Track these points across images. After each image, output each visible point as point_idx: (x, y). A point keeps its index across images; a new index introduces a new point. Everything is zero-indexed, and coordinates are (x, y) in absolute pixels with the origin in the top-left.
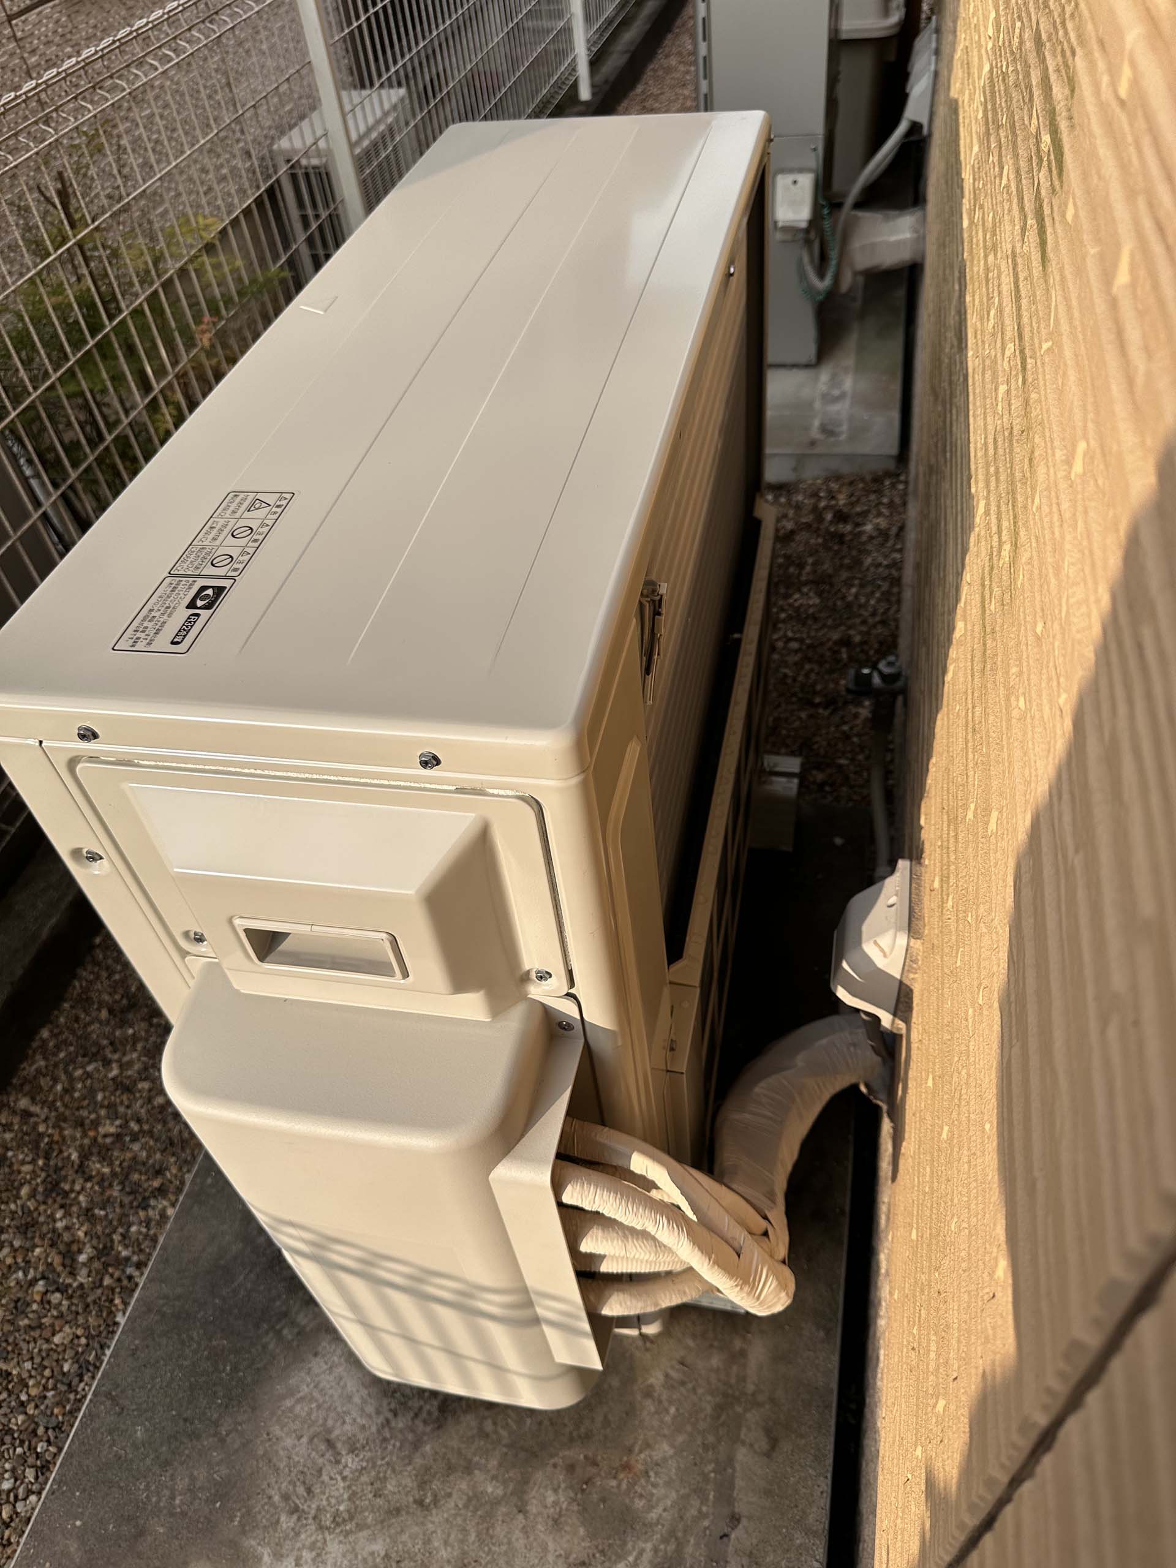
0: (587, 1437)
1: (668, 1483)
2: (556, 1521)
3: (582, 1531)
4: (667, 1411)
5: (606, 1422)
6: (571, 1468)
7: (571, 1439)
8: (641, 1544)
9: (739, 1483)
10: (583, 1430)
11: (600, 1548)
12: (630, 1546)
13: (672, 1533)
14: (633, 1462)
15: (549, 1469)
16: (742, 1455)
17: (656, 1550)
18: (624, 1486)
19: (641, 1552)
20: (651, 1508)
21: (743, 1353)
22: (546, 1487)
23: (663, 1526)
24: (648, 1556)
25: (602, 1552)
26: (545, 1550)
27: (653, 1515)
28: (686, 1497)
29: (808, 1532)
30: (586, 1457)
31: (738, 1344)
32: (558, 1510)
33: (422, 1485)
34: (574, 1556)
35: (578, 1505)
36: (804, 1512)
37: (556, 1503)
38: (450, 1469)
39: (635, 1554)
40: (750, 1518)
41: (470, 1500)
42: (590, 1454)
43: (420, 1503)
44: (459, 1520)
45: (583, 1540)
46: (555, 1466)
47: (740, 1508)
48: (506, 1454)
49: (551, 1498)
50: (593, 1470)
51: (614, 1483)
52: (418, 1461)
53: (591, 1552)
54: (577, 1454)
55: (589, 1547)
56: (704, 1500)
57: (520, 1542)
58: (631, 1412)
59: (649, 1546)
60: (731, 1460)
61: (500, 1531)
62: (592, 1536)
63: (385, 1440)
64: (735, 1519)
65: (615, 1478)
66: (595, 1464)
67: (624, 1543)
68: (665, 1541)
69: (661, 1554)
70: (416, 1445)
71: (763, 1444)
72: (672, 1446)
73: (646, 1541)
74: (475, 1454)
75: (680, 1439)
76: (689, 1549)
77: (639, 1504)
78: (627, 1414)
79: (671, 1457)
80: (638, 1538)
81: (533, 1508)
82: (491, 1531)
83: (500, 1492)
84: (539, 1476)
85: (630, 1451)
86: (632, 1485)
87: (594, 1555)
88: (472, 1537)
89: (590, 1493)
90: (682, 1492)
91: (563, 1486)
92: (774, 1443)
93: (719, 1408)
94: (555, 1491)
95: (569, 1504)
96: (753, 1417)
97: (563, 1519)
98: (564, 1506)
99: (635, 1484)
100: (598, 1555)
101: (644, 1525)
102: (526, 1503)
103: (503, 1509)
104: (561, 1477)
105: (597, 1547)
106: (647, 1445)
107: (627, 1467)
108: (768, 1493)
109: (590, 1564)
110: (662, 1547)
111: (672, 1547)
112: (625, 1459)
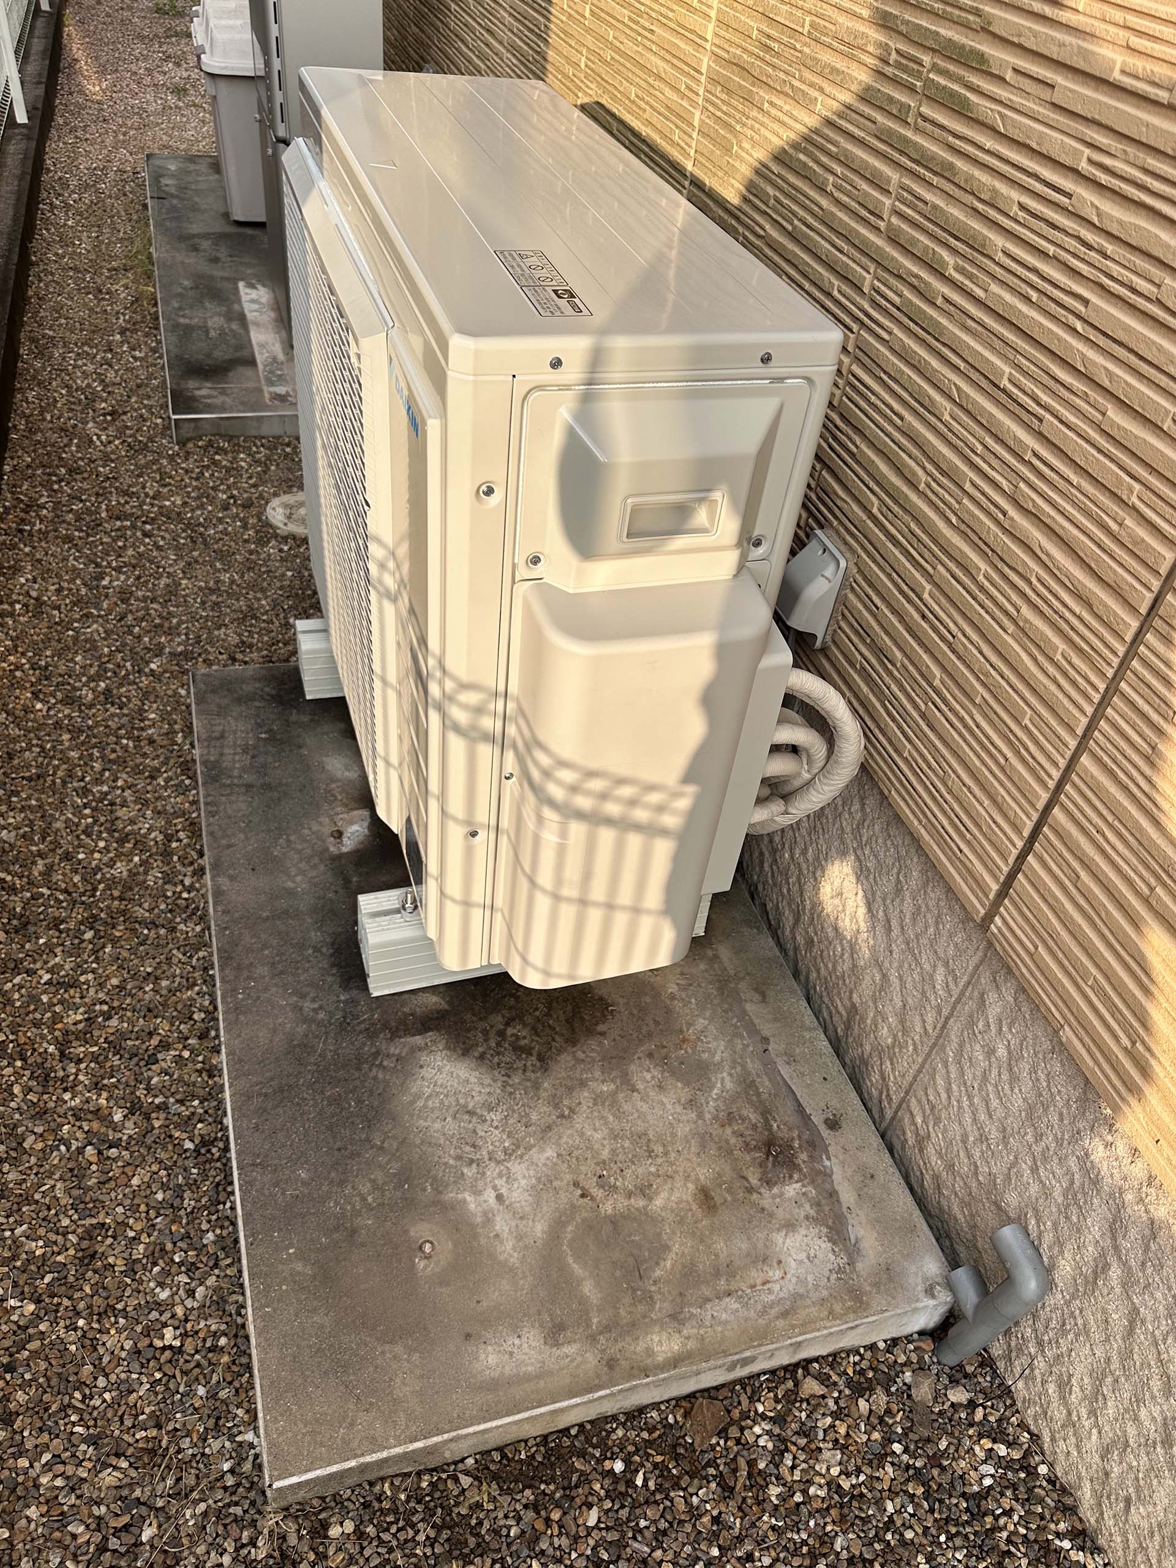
0: (650, 1034)
1: (716, 1038)
2: (660, 1087)
3: (679, 1085)
4: (690, 1002)
5: (657, 1023)
6: (650, 1055)
7: (641, 1040)
8: (720, 1075)
9: (756, 1021)
10: (644, 1032)
11: (696, 1088)
12: (713, 1079)
13: (734, 1062)
14: (687, 1036)
15: (637, 1062)
16: (749, 1007)
17: (731, 1075)
18: (690, 1051)
19: (723, 1079)
20: (713, 1055)
21: (716, 956)
22: (641, 1072)
23: (726, 1061)
24: (728, 1079)
25: (699, 1090)
26: (663, 1104)
27: (717, 1058)
28: (730, 1041)
29: (810, 1029)
30: (656, 1046)
31: (710, 953)
32: (657, 1080)
33: (556, 1106)
34: (683, 1099)
35: (668, 1072)
36: (801, 1021)
37: (653, 1078)
38: (570, 1090)
39: (719, 1082)
40: (774, 1036)
41: (595, 1100)
42: (657, 1043)
43: (562, 1116)
44: (596, 1114)
45: (683, 1089)
46: (639, 1058)
47: (766, 1033)
48: (603, 1065)
49: (648, 1076)
50: (664, 1051)
51: (682, 1052)
52: (544, 1095)
53: (691, 1092)
54: (649, 1046)
55: (689, 1091)
56: (742, 1038)
57: (645, 1107)
58: (668, 1011)
59: (725, 1074)
60: (744, 1012)
61: (627, 1107)
62: (687, 1083)
63: (511, 1094)
64: (766, 1040)
65: (681, 1049)
66: (664, 1047)
67: (709, 1080)
68: (733, 1067)
69: (734, 1075)
70: (537, 1086)
71: (757, 997)
72: (705, 1019)
73: (722, 1073)
74: (581, 1074)
75: (708, 1014)
76: (750, 1065)
77: (705, 1056)
78: (667, 1013)
79: (709, 1024)
80: (716, 1073)
81: (640, 1086)
82: (621, 1110)
83: (612, 1087)
84: (633, 1067)
85: (681, 1031)
86: (694, 1049)
87: (695, 1094)
88: (611, 1118)
89: (671, 1063)
90: (726, 1039)
91: (651, 1067)
92: (764, 995)
93: (721, 989)
94: (648, 1071)
95: (662, 1074)
96: (742, 986)
97: (663, 1084)
98: (659, 1077)
99: (695, 1047)
100: (697, 1092)
101: (715, 1065)
102: (634, 1085)
103: (621, 1096)
104: (647, 1063)
105: (694, 1089)
106: (690, 1025)
107: (684, 1040)
108: (776, 1020)
109: (695, 1098)
110: (733, 1071)
111: (739, 1069)
112: (681, 1037)
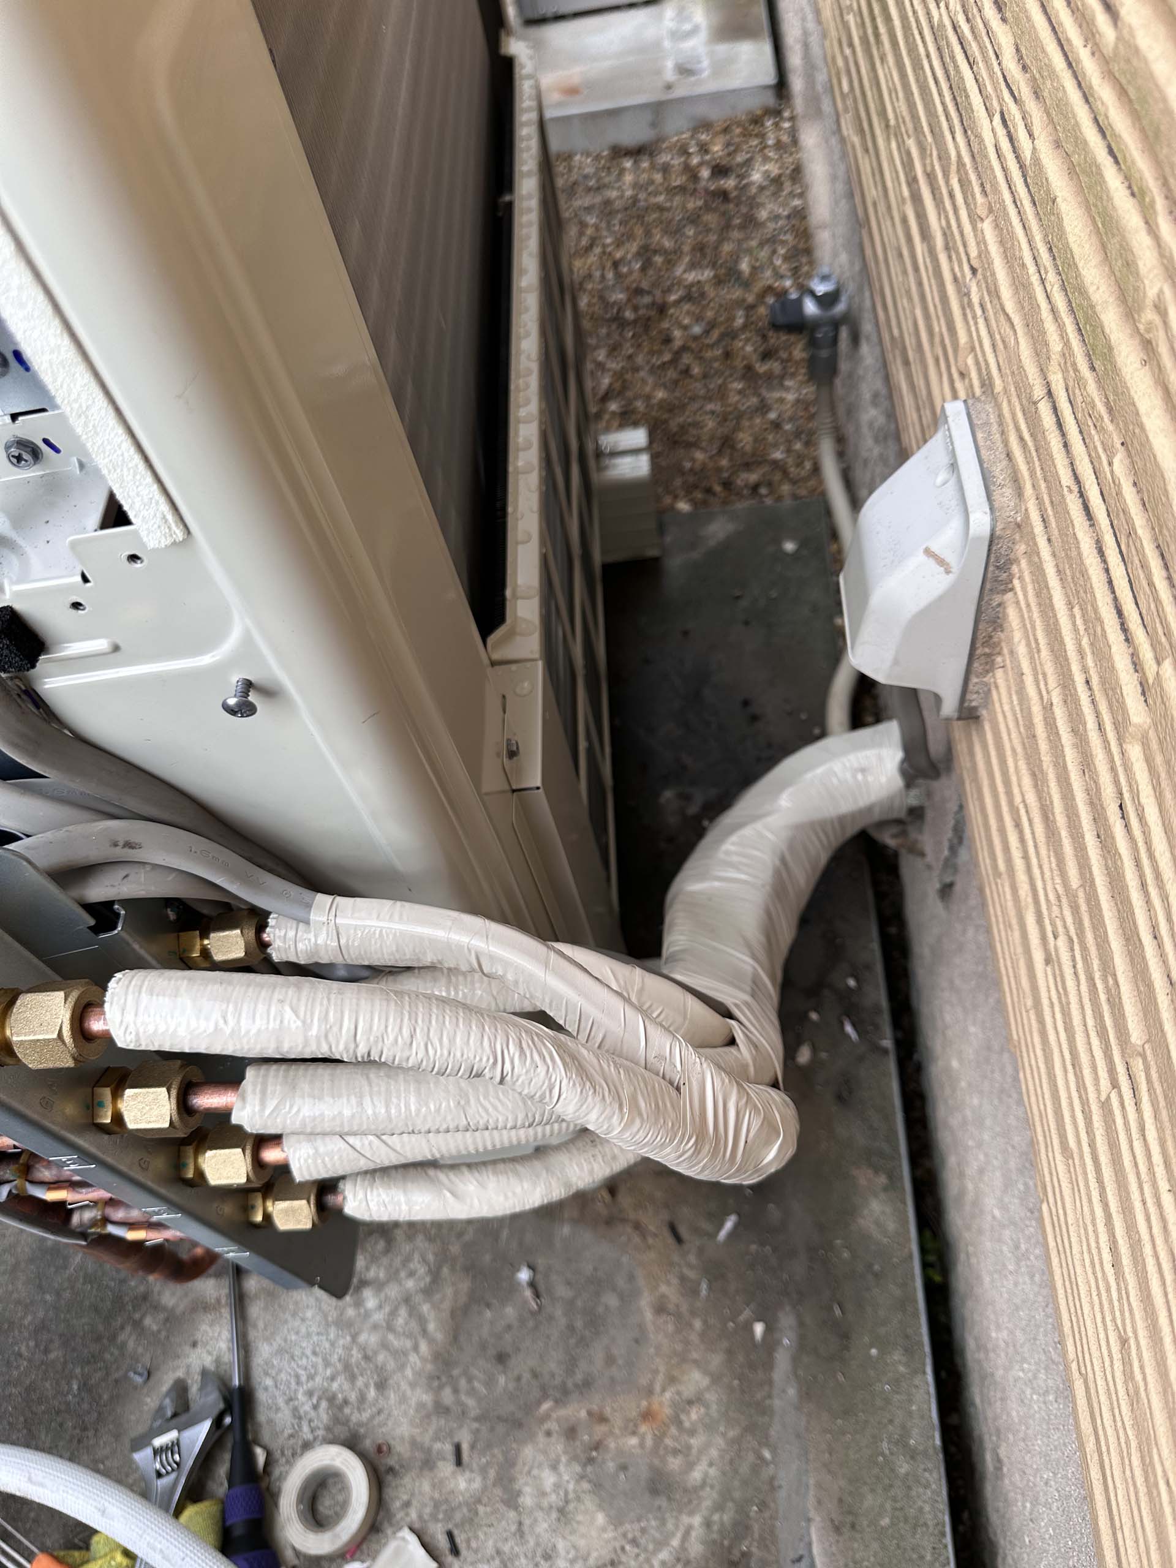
0: (587, 1384)
1: (710, 1427)
2: (561, 1511)
3: (600, 1518)
4: (690, 1326)
6: (571, 1432)
7: (565, 1392)
8: (685, 1519)
10: (579, 1377)
11: (630, 1536)
12: (670, 1526)
13: (727, 1494)
14: (655, 1406)
15: (541, 1438)
16: (804, 1366)
17: (708, 1524)
18: (649, 1442)
19: (689, 1529)
20: (690, 1466)
22: (540, 1466)
23: (712, 1487)
24: (697, 1533)
25: (634, 1542)
27: (696, 1475)
28: (737, 1441)
29: (913, 1455)
30: (590, 1413)
32: (562, 1493)
34: (594, 1554)
35: (590, 1481)
36: (903, 1427)
37: (557, 1486)
39: (679, 1535)
42: (595, 1408)
45: (604, 1530)
46: (549, 1434)
48: (478, 1430)
49: (549, 1479)
50: (600, 1430)
51: (634, 1441)
53: (618, 1545)
54: (577, 1411)
55: (615, 1539)
58: (642, 1337)
59: (697, 1520)
60: (790, 1377)
62: (616, 1521)
65: (634, 1433)
66: (602, 1419)
67: (662, 1523)
68: (719, 1507)
69: (715, 1528)
72: (706, 1372)
73: (691, 1513)
75: (716, 1361)
77: (674, 1463)
78: (637, 1341)
79: (708, 1389)
80: (680, 1512)
81: (527, 1500)
82: (474, 1544)
84: (528, 1452)
85: (650, 1392)
87: (623, 1549)
89: (604, 1462)
90: (731, 1434)
91: (564, 1459)
94: (554, 1467)
95: (578, 1482)
97: (571, 1507)
98: (571, 1487)
99: (664, 1434)
100: (628, 1548)
101: (686, 1490)
102: (517, 1493)
104: (560, 1448)
105: (624, 1535)
106: (671, 1379)
107: (648, 1415)
109: (620, 1563)
110: (716, 1517)
111: (729, 1514)
112: (644, 1403)
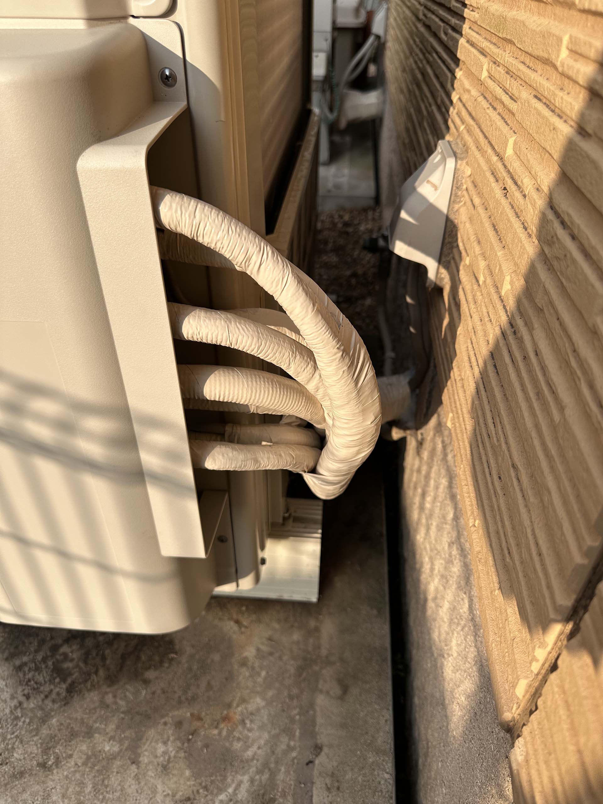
0: (194, 699)
1: (262, 728)
2: (165, 768)
3: (187, 773)
4: (259, 674)
5: (209, 686)
6: (179, 724)
7: (180, 702)
8: (239, 777)
9: (320, 720)
10: (190, 694)
11: (204, 784)
12: (229, 780)
13: (266, 765)
14: (231, 714)
15: (160, 727)
16: (321, 700)
17: (252, 781)
18: (224, 733)
19: (240, 783)
20: (247, 747)
21: (317, 630)
22: (157, 742)
23: (258, 760)
24: (245, 786)
25: (206, 788)
26: (154, 791)
27: (250, 753)
28: (277, 736)
29: (378, 751)
30: (192, 715)
31: (312, 623)
32: (167, 758)
33: (46, 751)
34: (181, 793)
35: (185, 752)
36: (373, 737)
37: (165, 753)
38: (73, 735)
39: (234, 786)
40: (330, 746)
41: (88, 758)
42: (196, 712)
43: (43, 765)
44: (78, 776)
45: (189, 780)
46: (165, 724)
47: (322, 739)
48: (123, 719)
49: (161, 748)
50: (197, 724)
51: (216, 732)
52: (45, 731)
53: (195, 789)
54: (185, 713)
55: (194, 785)
56: (292, 736)
57: (131, 786)
58: (230, 677)
59: (246, 778)
60: (312, 705)
61: (114, 780)
62: (196, 775)
64: (318, 749)
65: (216, 727)
66: (200, 719)
67: (225, 778)
68: (260, 772)
69: (256, 783)
70: (44, 720)
71: (337, 691)
72: (264, 699)
73: (243, 774)
74: (95, 722)
75: (270, 693)
76: (281, 776)
77: (237, 746)
78: (227, 679)
79: (264, 707)
80: (237, 772)
81: (144, 759)
82: (106, 782)
83: (116, 749)
84: (151, 733)
85: (229, 706)
86: (230, 732)
87: (198, 791)
88: (89, 788)
89: (196, 742)
90: (273, 732)
91: (171, 738)
92: (345, 689)
93: (300, 670)
94: (165, 743)
95: (177, 752)
96: (327, 672)
97: (171, 765)
98: (172, 754)
99: (234, 730)
100: (201, 791)
101: (242, 761)
102: (139, 755)
103: (118, 763)
104: (170, 732)
105: (201, 784)
106: (243, 701)
107: (226, 719)
108: (343, 726)
109: (194, 799)
110: (257, 777)
111: (266, 776)
112: (225, 712)
